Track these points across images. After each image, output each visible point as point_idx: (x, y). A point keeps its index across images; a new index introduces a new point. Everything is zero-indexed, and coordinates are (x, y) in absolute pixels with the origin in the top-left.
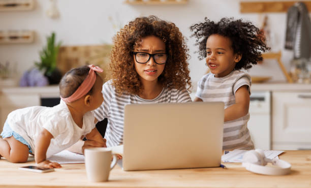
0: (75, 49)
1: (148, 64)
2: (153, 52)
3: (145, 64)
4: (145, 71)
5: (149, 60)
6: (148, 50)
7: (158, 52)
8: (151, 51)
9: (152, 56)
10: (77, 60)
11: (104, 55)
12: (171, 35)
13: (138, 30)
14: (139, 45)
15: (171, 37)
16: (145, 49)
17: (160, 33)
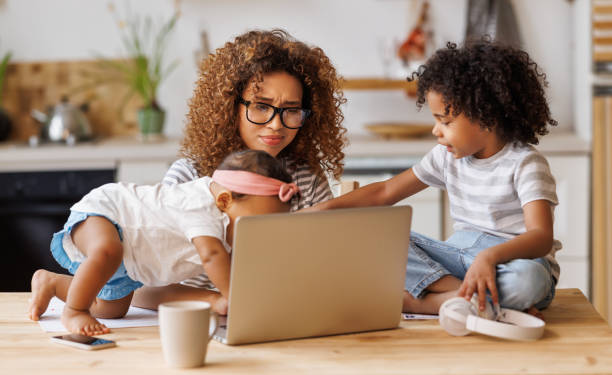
0: (37, 68)
1: (268, 126)
2: (281, 105)
4: (260, 137)
5: (271, 119)
6: (272, 100)
7: (290, 106)
8: (279, 102)
9: (278, 111)
10: (41, 92)
11: (99, 82)
12: (321, 71)
13: (259, 57)
14: (258, 88)
15: (320, 77)
16: (267, 96)
17: (300, 68)
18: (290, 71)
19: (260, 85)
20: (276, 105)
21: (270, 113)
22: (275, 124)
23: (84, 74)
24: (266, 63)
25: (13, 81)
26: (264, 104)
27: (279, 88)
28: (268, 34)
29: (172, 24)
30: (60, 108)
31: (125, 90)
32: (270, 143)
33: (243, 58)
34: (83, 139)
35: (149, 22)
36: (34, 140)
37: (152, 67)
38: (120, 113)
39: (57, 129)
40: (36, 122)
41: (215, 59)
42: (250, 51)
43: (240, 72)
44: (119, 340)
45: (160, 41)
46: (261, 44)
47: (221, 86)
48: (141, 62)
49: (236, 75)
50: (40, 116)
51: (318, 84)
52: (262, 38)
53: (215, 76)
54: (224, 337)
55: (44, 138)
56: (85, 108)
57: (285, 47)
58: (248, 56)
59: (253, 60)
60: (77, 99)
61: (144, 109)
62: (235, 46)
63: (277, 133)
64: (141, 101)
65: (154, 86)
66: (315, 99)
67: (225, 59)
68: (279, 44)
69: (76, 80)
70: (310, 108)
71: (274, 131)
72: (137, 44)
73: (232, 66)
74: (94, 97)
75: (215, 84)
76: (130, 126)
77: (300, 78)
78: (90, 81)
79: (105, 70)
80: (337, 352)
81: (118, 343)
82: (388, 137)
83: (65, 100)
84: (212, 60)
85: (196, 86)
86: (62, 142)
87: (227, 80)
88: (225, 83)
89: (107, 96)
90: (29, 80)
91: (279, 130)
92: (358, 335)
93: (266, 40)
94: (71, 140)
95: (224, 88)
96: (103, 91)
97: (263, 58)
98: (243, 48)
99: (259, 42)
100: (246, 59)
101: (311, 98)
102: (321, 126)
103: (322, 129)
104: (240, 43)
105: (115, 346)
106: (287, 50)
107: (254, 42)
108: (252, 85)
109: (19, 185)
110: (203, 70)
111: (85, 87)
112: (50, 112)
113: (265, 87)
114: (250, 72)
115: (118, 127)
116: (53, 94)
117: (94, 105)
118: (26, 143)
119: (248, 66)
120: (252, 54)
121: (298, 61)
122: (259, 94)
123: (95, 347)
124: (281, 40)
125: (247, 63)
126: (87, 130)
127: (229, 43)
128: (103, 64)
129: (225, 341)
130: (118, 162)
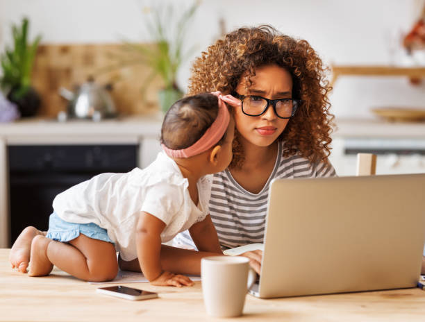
0: (65, 50)
1: (264, 117)
2: (273, 96)
3: (257, 116)
4: (256, 129)
5: (265, 111)
6: (264, 92)
8: (271, 94)
9: (272, 103)
10: (68, 72)
11: (123, 64)
12: (309, 62)
13: (250, 53)
14: (251, 82)
15: (309, 67)
16: (260, 89)
17: (290, 60)
18: (280, 64)
19: (252, 79)
20: (269, 97)
21: (263, 105)
22: (269, 115)
23: (110, 56)
24: (257, 58)
25: (42, 61)
26: (258, 97)
27: (271, 80)
28: (256, 30)
29: (192, 11)
30: (86, 87)
31: (148, 71)
32: (265, 134)
33: (236, 55)
34: (108, 116)
35: (171, 10)
36: (62, 116)
37: (172, 51)
38: (143, 92)
39: (83, 105)
40: (63, 100)
41: (206, 56)
42: (241, 48)
43: (233, 68)
44: (161, 292)
45: (181, 27)
46: (252, 40)
47: (216, 83)
48: (163, 46)
49: (229, 71)
50: (67, 94)
51: (307, 75)
52: (252, 35)
53: (209, 73)
54: (257, 291)
55: (71, 114)
56: (109, 88)
57: (274, 41)
58: (240, 52)
59: (245, 56)
60: (102, 79)
61: (166, 89)
62: (226, 42)
63: (271, 124)
64: (161, 82)
65: (174, 70)
66: (304, 89)
67: (216, 57)
68: (269, 39)
69: (101, 61)
70: (300, 99)
71: (269, 122)
72: (160, 30)
73: (225, 63)
74: (118, 78)
75: (210, 80)
76: (151, 105)
77: (290, 70)
78: (114, 62)
79: (128, 53)
80: (363, 306)
81: (159, 295)
82: (393, 120)
83: (91, 80)
84: (204, 58)
85: (190, 82)
86: (89, 118)
87: (221, 76)
88: (219, 80)
89: (130, 78)
90: (57, 61)
91: (273, 121)
92: (381, 293)
93: (255, 36)
94: (97, 116)
95: (218, 84)
96: (126, 72)
97: (254, 54)
98: (235, 45)
99: (249, 39)
100: (238, 57)
101: (301, 88)
102: (310, 114)
103: (311, 116)
104: (231, 41)
105: (157, 298)
106: (276, 45)
107: (244, 39)
108: (245, 79)
109: (48, 158)
110: (195, 67)
111: (110, 68)
112: (77, 90)
113: (257, 81)
114: (243, 67)
115: (140, 106)
116: (80, 74)
117: (118, 86)
118: (54, 118)
119: (240, 61)
120: (243, 51)
121: (287, 54)
122: (252, 88)
123: (140, 297)
124: (268, 34)
125: (239, 59)
126: (111, 107)
127: (220, 41)
128: (126, 47)
129: (257, 295)
130: (141, 138)
